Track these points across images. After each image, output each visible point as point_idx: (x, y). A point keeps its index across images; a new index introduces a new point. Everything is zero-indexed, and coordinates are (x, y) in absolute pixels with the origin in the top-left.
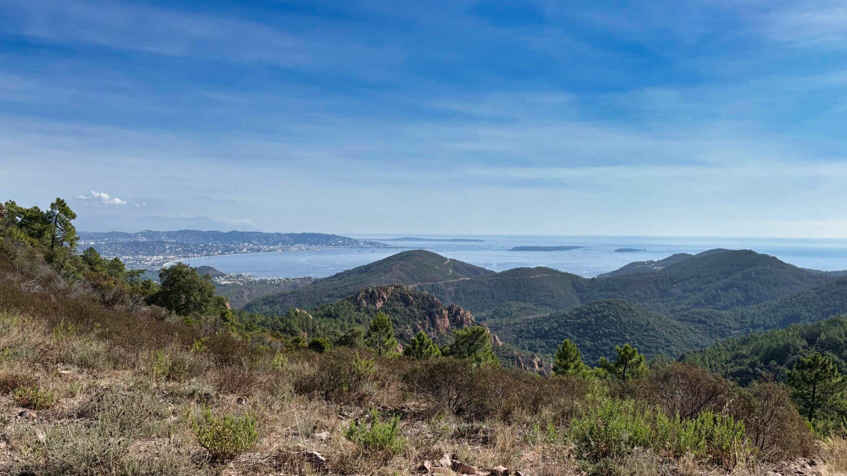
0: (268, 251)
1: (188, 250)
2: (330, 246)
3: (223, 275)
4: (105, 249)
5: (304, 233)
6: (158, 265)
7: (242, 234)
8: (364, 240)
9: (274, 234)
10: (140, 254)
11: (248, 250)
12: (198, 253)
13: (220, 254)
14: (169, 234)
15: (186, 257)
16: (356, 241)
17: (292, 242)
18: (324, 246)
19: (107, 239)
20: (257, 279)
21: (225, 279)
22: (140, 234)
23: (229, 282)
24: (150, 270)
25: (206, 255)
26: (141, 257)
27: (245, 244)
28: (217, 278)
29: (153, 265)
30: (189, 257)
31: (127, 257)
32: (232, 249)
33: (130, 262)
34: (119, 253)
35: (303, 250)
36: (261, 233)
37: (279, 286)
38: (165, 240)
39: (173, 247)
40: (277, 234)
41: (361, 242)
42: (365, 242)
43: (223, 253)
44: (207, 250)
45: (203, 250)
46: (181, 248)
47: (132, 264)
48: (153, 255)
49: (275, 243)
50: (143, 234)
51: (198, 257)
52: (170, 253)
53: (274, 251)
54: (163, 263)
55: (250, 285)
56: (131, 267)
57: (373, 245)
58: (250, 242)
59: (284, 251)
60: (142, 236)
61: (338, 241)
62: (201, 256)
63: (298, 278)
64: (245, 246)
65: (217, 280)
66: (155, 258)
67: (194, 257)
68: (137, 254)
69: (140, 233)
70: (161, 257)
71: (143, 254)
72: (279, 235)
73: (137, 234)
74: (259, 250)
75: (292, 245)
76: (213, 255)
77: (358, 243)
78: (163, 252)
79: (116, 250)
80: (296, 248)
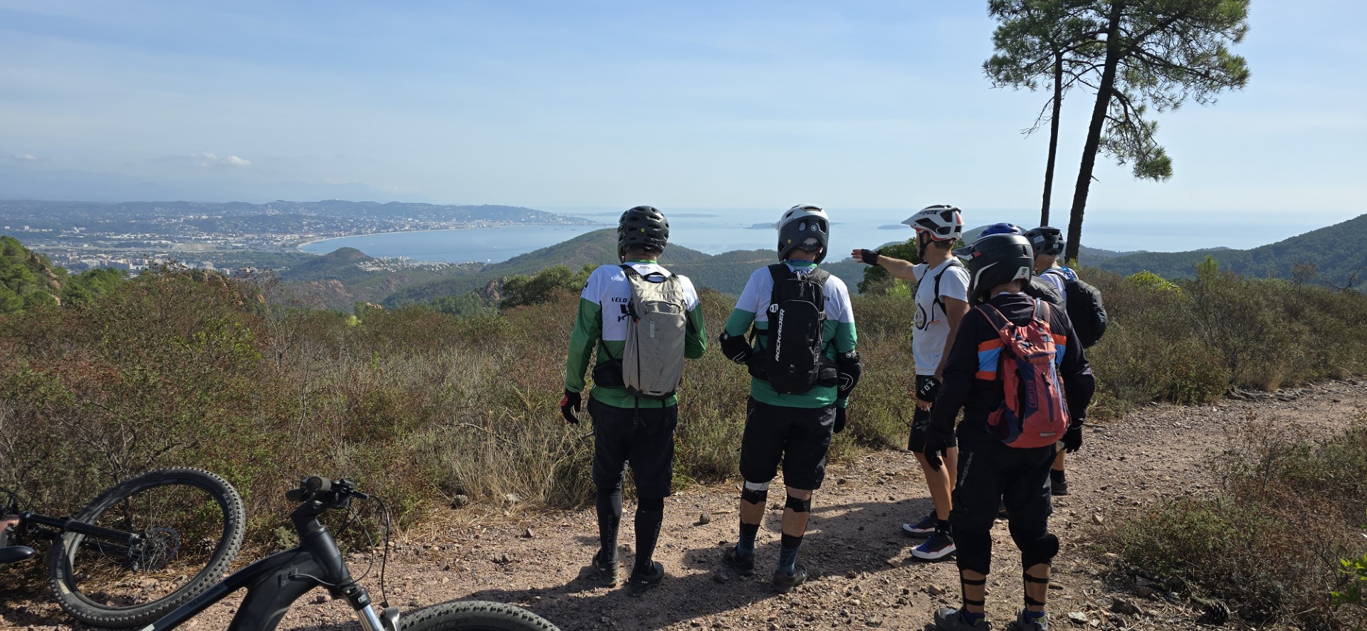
0: (438, 229)
1: (332, 227)
2: (519, 222)
3: (370, 259)
4: (222, 225)
5: (486, 205)
6: (291, 246)
7: (404, 206)
8: (564, 215)
9: (446, 207)
10: (268, 232)
11: (411, 227)
12: (345, 230)
13: (374, 232)
14: (308, 206)
15: (329, 235)
16: (553, 216)
17: (469, 216)
18: (511, 222)
19: (225, 212)
20: (417, 265)
21: (373, 264)
22: (270, 206)
23: (377, 269)
24: (279, 252)
25: (356, 234)
26: (269, 235)
27: (409, 219)
28: (362, 263)
29: (284, 246)
30: (333, 236)
31: (250, 236)
32: (391, 226)
33: (254, 242)
34: (240, 230)
35: (483, 227)
36: (430, 205)
37: (441, 274)
38: (304, 214)
39: (314, 223)
40: (450, 206)
41: (560, 217)
42: (565, 218)
43: (378, 231)
44: (357, 226)
45: (352, 227)
46: (323, 223)
47: (257, 245)
48: (286, 233)
49: (448, 219)
50: (274, 205)
51: (345, 235)
52: (309, 230)
53: (446, 228)
54: (298, 243)
55: (404, 271)
56: (254, 249)
57: (574, 220)
58: (415, 217)
59: (458, 228)
60: (273, 208)
61: (530, 215)
62: (349, 235)
63: (466, 264)
64: (409, 222)
65: (362, 266)
66: (288, 237)
67: (340, 235)
68: (264, 232)
69: (269, 204)
70: (297, 236)
71: (272, 232)
72: (453, 208)
73: (266, 205)
74: (426, 227)
75: (470, 220)
76: (365, 233)
77: (555, 219)
78: (299, 229)
79: (236, 226)
80: (474, 225)
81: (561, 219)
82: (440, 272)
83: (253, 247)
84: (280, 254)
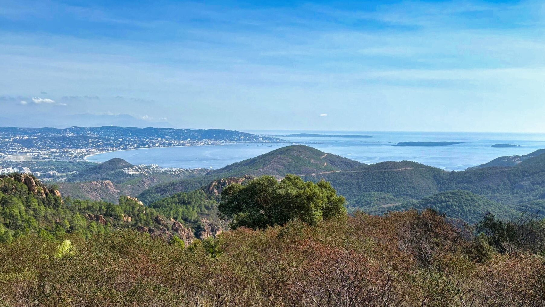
0: (178, 145)
1: (108, 144)
2: (233, 141)
3: (132, 166)
4: (36, 143)
5: (211, 129)
6: (80, 157)
7: (156, 130)
8: (263, 136)
9: (184, 130)
10: (66, 147)
11: (160, 144)
12: (116, 147)
13: (135, 148)
14: (92, 130)
15: (106, 150)
16: (256, 137)
17: (199, 137)
18: (228, 141)
19: (39, 134)
20: (163, 170)
21: (134, 170)
22: (68, 130)
23: (136, 173)
24: (72, 161)
25: (123, 149)
26: (66, 149)
27: (159, 139)
28: (126, 169)
29: (76, 157)
30: (108, 150)
31: (54, 150)
32: (147, 143)
33: (56, 154)
34: (48, 146)
35: (208, 144)
36: (173, 129)
37: (179, 177)
38: (90, 135)
39: (96, 142)
40: (187, 130)
41: (261, 137)
42: (264, 138)
43: (138, 147)
44: (124, 144)
45: (121, 144)
46: (102, 142)
47: (58, 156)
48: (77, 148)
49: (185, 138)
50: (71, 130)
51: (116, 150)
52: (92, 146)
53: (183, 145)
54: (85, 155)
55: (154, 175)
56: (56, 159)
57: (270, 140)
58: (163, 137)
59: (192, 145)
61: (240, 136)
62: (119, 149)
63: (196, 170)
64: (158, 141)
65: (126, 171)
66: (79, 151)
67: (113, 150)
68: (64, 147)
69: (68, 128)
70: (84, 150)
71: (68, 148)
72: (189, 131)
73: (65, 130)
74: (170, 145)
75: (199, 140)
76: (129, 149)
77: (257, 139)
78: (86, 146)
79: (46, 143)
80: (202, 143)
81: (261, 139)
82: (178, 175)
83: (55, 157)
84: (73, 162)
